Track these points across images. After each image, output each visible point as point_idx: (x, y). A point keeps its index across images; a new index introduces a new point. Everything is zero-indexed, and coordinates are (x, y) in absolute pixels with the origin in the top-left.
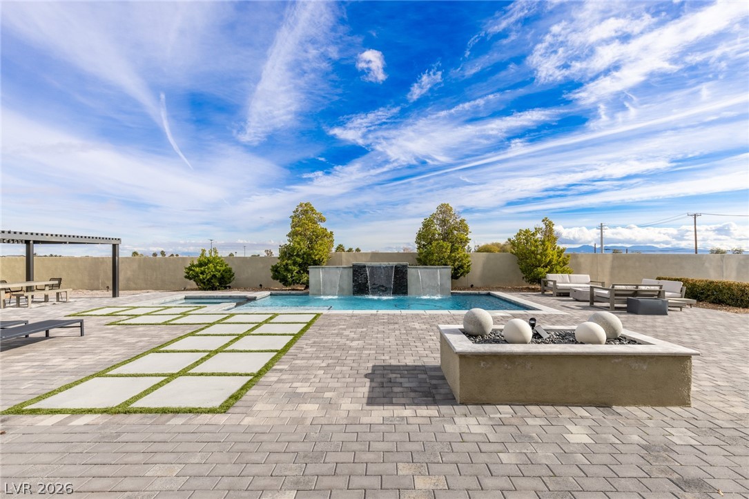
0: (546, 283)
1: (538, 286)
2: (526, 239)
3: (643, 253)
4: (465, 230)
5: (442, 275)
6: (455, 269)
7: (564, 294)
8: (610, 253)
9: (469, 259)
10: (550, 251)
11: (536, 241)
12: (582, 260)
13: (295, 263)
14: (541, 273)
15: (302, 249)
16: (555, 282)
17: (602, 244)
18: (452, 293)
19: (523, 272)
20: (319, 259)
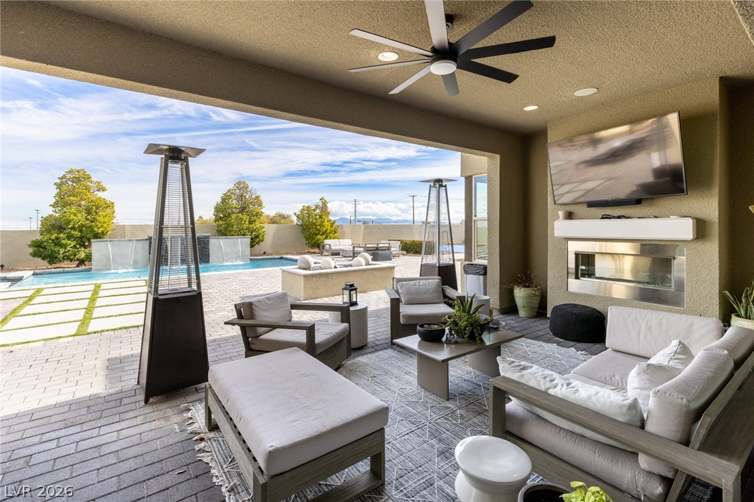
0: (324, 247)
1: (317, 250)
2: (308, 213)
3: (383, 224)
4: (260, 205)
5: (242, 243)
6: (252, 239)
7: (336, 254)
8: (361, 223)
9: (263, 230)
10: (326, 223)
11: (316, 215)
12: (346, 229)
13: (69, 237)
14: (320, 239)
15: (79, 221)
16: (330, 245)
17: (355, 217)
18: (251, 259)
19: (307, 240)
20: (103, 232)
